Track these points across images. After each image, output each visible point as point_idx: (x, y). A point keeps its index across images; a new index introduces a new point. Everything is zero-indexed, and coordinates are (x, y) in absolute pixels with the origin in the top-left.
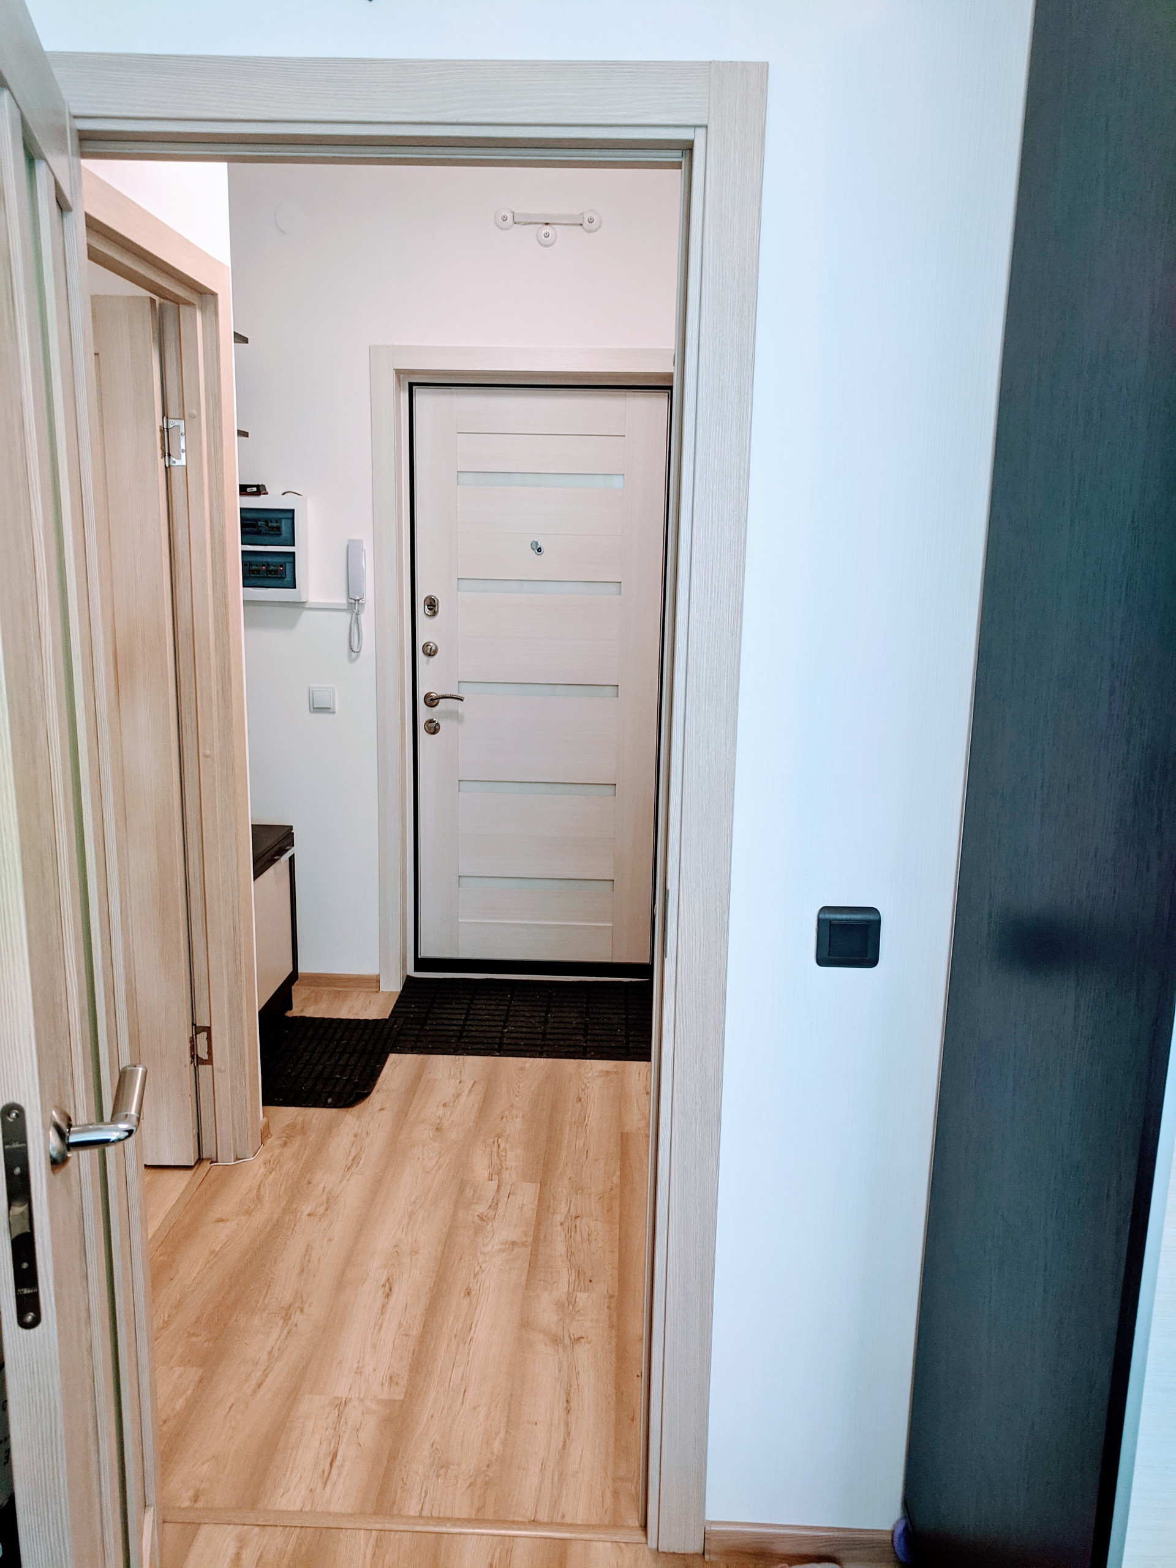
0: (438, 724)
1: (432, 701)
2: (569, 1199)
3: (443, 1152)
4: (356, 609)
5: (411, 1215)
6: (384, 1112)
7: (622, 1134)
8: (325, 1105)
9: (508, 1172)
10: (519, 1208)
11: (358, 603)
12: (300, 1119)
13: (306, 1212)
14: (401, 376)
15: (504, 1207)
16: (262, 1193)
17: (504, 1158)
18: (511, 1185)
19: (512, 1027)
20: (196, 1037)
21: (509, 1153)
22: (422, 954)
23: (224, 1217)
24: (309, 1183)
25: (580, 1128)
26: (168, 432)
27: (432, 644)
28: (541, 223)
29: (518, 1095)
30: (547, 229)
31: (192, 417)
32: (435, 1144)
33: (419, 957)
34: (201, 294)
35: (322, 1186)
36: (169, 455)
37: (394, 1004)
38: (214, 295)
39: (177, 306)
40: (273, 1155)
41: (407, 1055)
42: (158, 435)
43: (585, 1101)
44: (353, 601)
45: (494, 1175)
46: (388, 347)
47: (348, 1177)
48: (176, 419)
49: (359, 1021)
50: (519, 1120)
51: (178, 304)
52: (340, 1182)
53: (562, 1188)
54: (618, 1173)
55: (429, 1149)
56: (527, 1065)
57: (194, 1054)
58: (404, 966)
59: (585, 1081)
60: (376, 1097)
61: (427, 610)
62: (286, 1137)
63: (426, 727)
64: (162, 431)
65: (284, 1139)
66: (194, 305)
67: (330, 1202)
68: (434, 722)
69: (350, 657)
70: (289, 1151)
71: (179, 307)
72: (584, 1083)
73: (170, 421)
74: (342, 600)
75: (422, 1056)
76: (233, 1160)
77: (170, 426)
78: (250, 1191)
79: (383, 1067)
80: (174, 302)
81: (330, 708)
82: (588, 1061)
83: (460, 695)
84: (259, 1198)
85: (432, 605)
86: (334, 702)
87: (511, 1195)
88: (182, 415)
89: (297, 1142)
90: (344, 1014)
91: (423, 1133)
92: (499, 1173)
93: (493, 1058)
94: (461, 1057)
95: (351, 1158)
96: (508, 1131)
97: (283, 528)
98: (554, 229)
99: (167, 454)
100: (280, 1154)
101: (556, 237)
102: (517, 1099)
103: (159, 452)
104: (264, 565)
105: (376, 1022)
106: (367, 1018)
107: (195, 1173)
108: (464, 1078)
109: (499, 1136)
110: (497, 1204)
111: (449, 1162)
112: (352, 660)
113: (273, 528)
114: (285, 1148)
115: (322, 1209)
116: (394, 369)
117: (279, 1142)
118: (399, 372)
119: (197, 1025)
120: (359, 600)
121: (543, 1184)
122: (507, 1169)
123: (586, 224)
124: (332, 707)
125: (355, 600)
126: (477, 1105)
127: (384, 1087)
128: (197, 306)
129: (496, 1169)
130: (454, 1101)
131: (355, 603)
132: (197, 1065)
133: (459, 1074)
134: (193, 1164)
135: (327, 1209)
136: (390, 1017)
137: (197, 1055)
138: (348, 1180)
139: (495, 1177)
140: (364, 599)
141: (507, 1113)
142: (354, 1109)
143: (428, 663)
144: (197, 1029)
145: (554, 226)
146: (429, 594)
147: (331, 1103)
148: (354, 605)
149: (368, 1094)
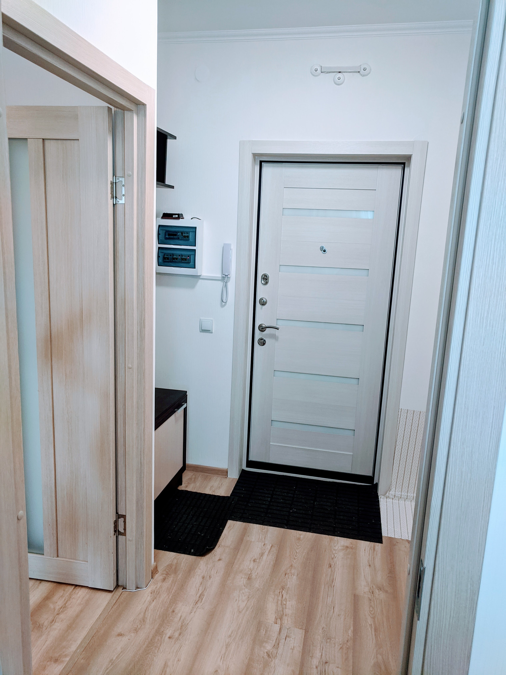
0: (265, 340)
1: (262, 329)
2: (322, 646)
3: (250, 597)
4: (226, 280)
5: (228, 646)
6: (221, 562)
7: (355, 595)
8: (190, 553)
9: (286, 618)
10: (291, 649)
11: (227, 277)
12: (175, 561)
13: (168, 636)
14: (256, 157)
15: (282, 646)
16: (146, 616)
17: (285, 606)
18: (288, 629)
19: (295, 509)
20: (118, 520)
21: (288, 603)
22: (251, 459)
23: (122, 633)
24: (173, 611)
25: (330, 588)
26: (116, 184)
27: (264, 299)
28: (337, 72)
29: (295, 558)
30: (340, 75)
31: (129, 176)
32: (246, 590)
33: (249, 460)
34: (137, 105)
35: (179, 615)
36: (116, 197)
37: (234, 487)
38: (144, 105)
39: (122, 111)
40: (156, 587)
41: (237, 522)
42: (109, 186)
43: (333, 566)
44: (224, 276)
45: (278, 620)
46: (249, 141)
47: (195, 610)
48: (120, 177)
49: (215, 496)
50: (295, 577)
51: (124, 110)
52: (190, 613)
53: (318, 636)
54: (352, 628)
55: (243, 593)
56: (302, 537)
57: (116, 530)
58: (241, 465)
59: (334, 552)
60: (218, 551)
61: (263, 282)
62: (166, 575)
63: (259, 342)
64: (112, 183)
65: (165, 575)
66: (132, 110)
67: (183, 628)
68: (263, 339)
69: (221, 304)
70: (166, 585)
71: (124, 112)
72: (333, 554)
73: (117, 178)
74: (219, 275)
75: (245, 524)
76: (134, 589)
77: (117, 181)
78: (140, 613)
79: (224, 529)
80: (122, 109)
81: (210, 331)
82: (336, 537)
83: (277, 326)
84: (144, 620)
85: (265, 278)
86: (212, 327)
87: (287, 638)
88: (124, 175)
89: (171, 579)
90: (208, 491)
91: (240, 580)
92: (281, 619)
93: (283, 529)
94: (266, 527)
95: (198, 595)
96: (288, 585)
97: (190, 237)
98: (343, 75)
99: (114, 197)
100: (161, 587)
101: (344, 79)
102: (294, 561)
103: (110, 195)
104: (180, 256)
105: (224, 497)
106: (219, 495)
107: (113, 595)
108: (266, 542)
109: (283, 588)
110: (278, 644)
111: (253, 606)
112: (222, 306)
113: (185, 236)
114: (164, 583)
115: (177, 634)
116: (252, 153)
117: (161, 577)
118: (255, 155)
119: (119, 514)
120: (227, 275)
121: (306, 631)
122: (286, 615)
123: (362, 71)
124: (211, 330)
125: (225, 275)
126: (272, 563)
127: (223, 544)
128: (134, 111)
129: (279, 614)
130: (260, 558)
131: (225, 277)
132: (118, 535)
133: (264, 539)
134: (113, 590)
135: (180, 635)
136: (231, 495)
137: (118, 530)
138: (195, 612)
139: (279, 621)
140: (230, 275)
141: (288, 571)
142: (205, 557)
143: (261, 308)
144: (119, 516)
145: (343, 73)
146: (264, 273)
147: (193, 553)
148: (225, 278)
149: (214, 548)
